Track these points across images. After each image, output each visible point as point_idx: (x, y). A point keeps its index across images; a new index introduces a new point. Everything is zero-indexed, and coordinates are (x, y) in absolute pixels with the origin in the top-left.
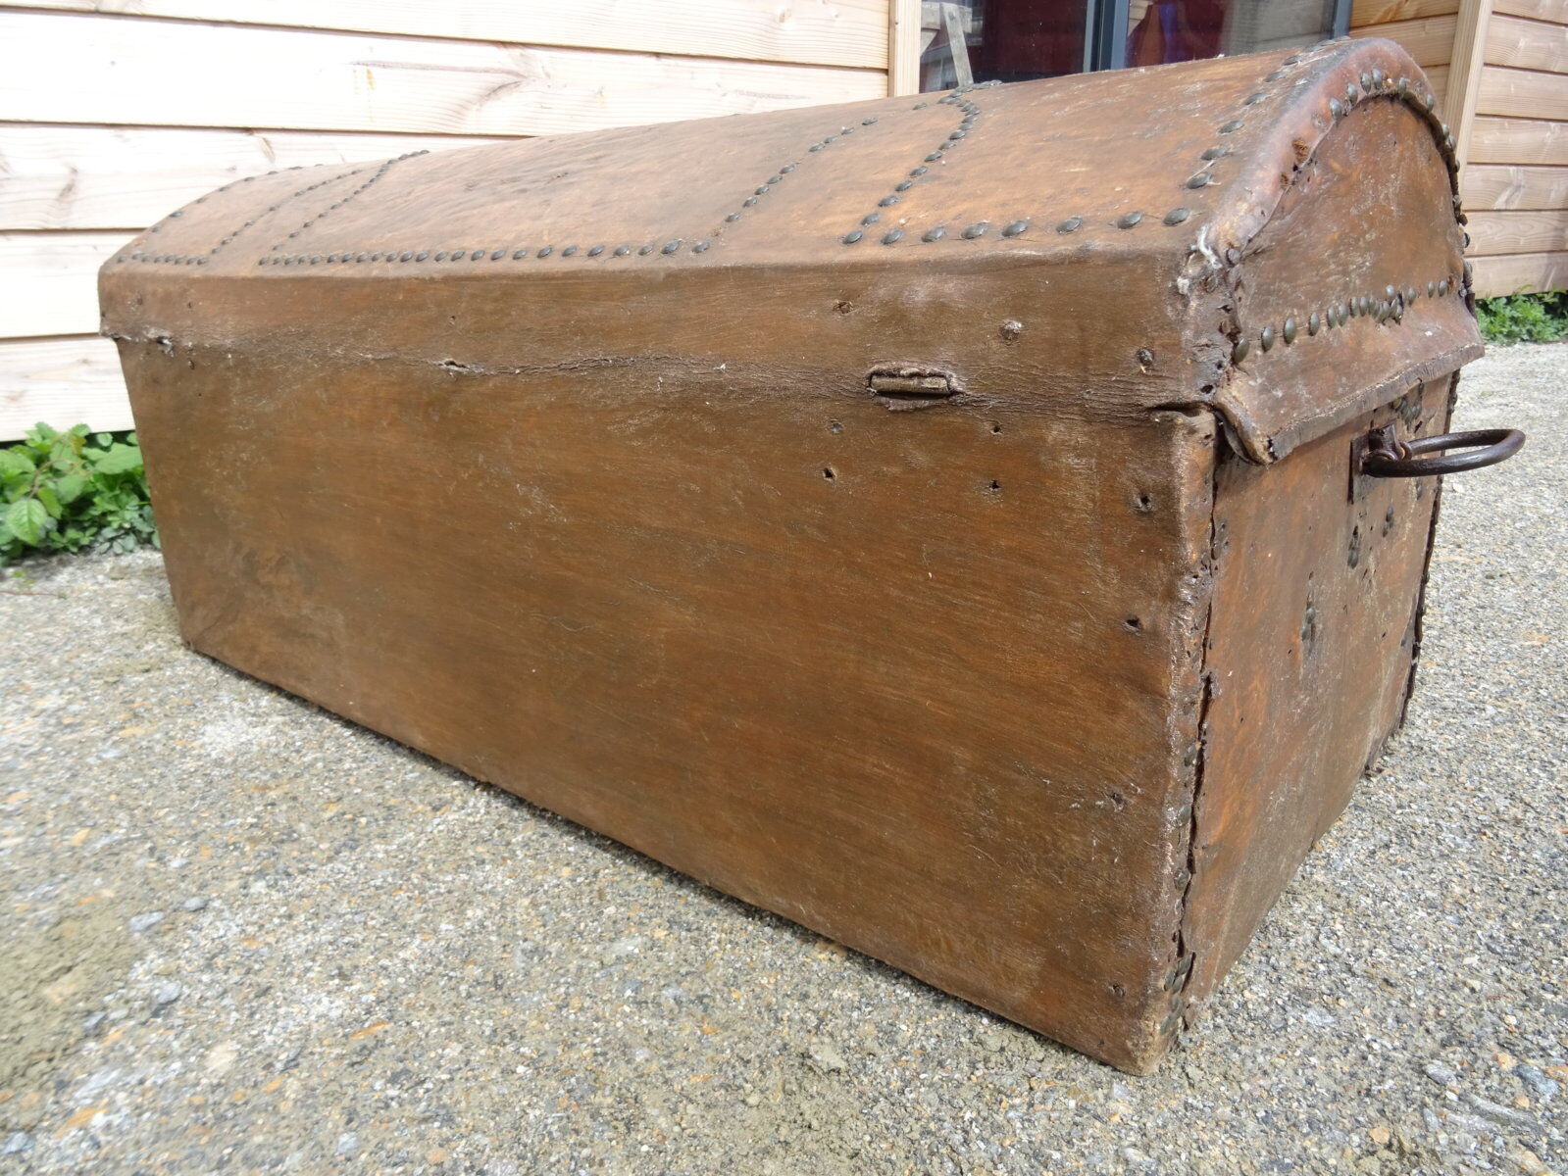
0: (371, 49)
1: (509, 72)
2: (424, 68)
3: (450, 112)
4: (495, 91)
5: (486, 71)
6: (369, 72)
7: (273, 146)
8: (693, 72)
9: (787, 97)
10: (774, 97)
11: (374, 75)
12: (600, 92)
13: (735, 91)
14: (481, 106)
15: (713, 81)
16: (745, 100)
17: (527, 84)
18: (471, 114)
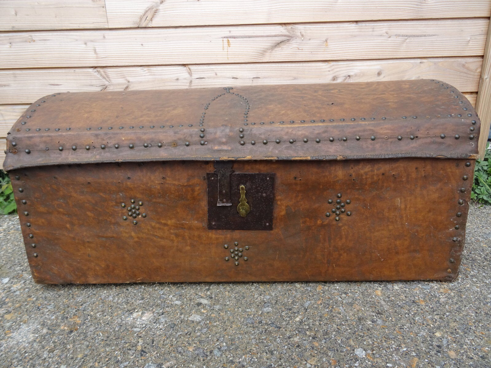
0: (230, 32)
1: (285, 36)
2: (250, 37)
3: (259, 54)
4: (278, 44)
5: (275, 36)
6: (228, 40)
7: (192, 70)
8: (373, 28)
9: (425, 36)
10: (418, 36)
11: (230, 42)
12: (326, 41)
13: (396, 35)
14: (272, 50)
15: (384, 31)
16: (400, 39)
17: (293, 40)
18: (268, 54)
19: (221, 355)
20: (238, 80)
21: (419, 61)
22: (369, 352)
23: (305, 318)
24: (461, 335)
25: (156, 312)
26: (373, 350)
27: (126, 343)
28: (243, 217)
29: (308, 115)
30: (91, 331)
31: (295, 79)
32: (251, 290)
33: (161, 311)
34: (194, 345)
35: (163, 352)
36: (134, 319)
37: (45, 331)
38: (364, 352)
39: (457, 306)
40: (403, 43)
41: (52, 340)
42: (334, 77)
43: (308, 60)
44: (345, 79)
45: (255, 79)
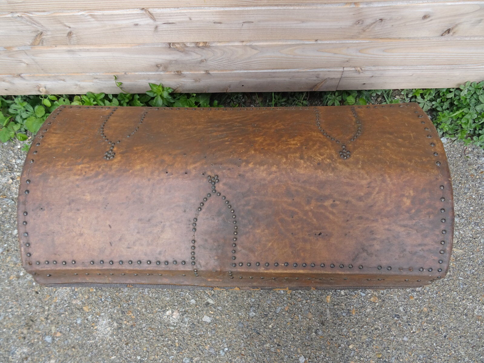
7: (154, 15)
19: (225, 355)
22: (307, 359)
23: (275, 326)
25: (180, 310)
27: (169, 340)
29: (292, 253)
30: (144, 327)
31: (303, 22)
33: (184, 310)
34: (208, 346)
35: (191, 349)
36: (168, 316)
37: (115, 324)
38: (304, 359)
41: (123, 334)
42: (358, 21)
44: (374, 23)
45: (246, 24)
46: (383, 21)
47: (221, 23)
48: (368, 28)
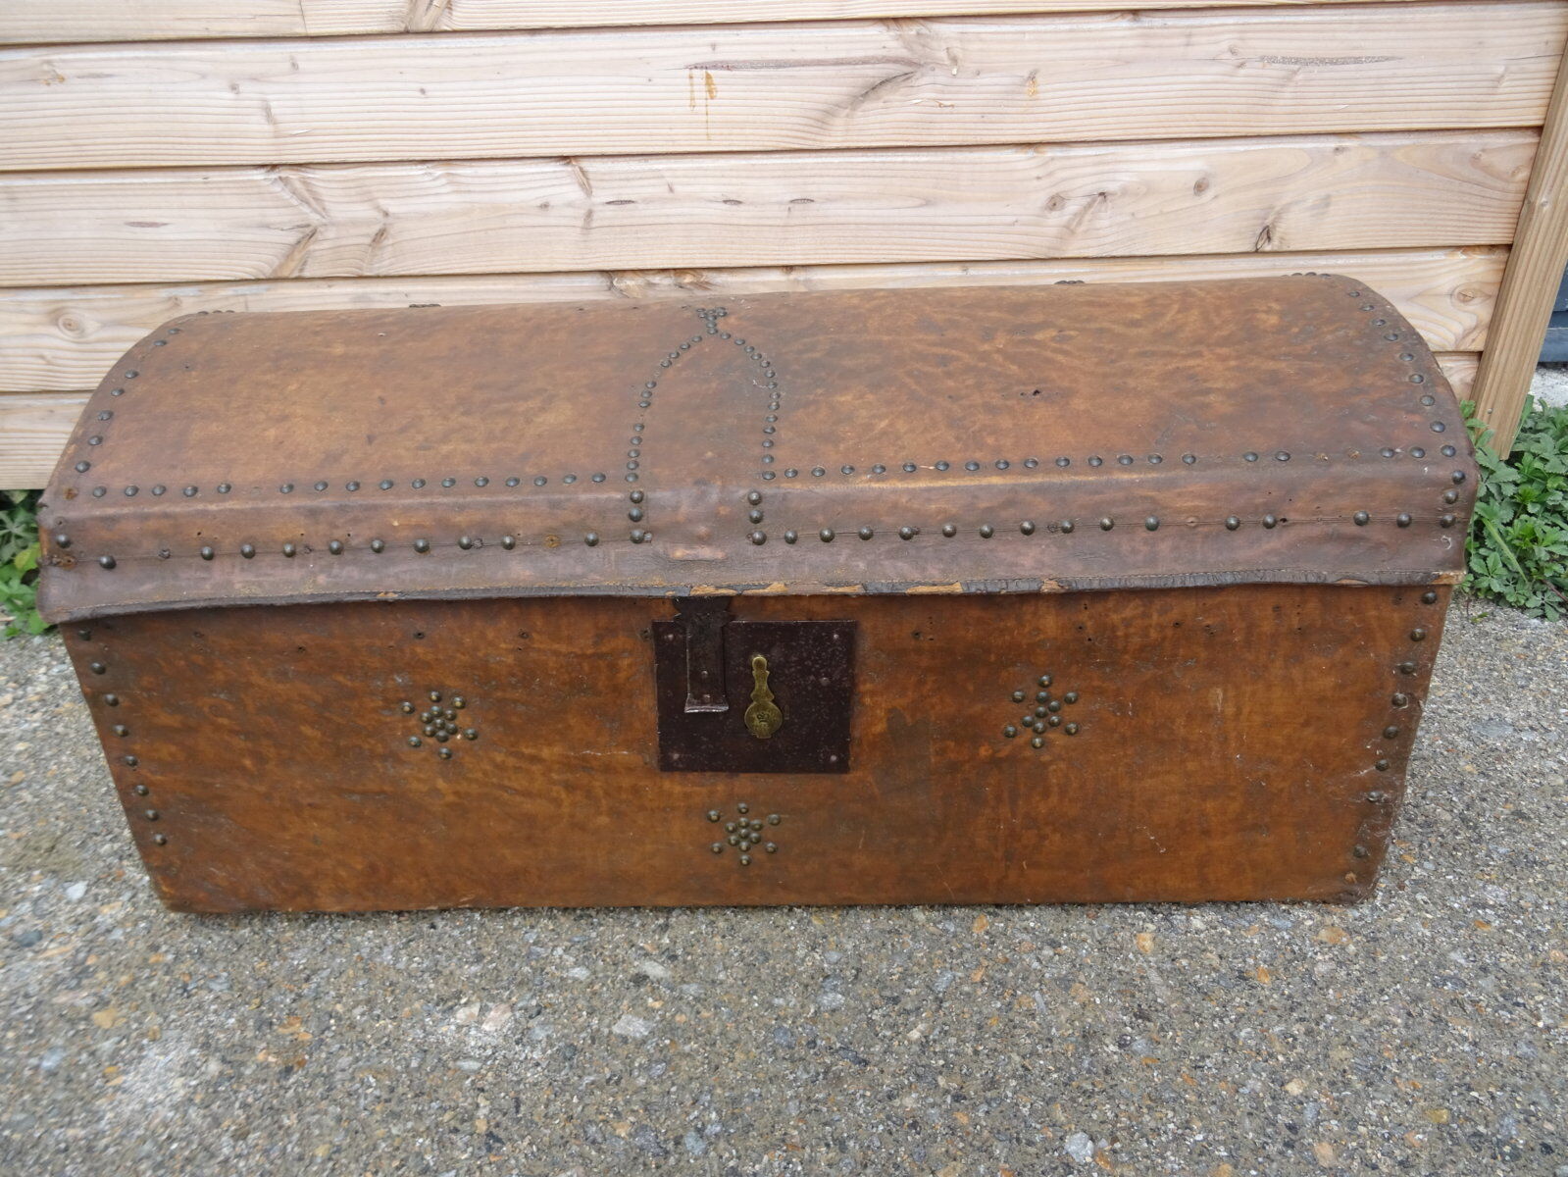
0: (714, 46)
1: (896, 61)
2: (779, 65)
3: (811, 122)
4: (873, 89)
5: (865, 61)
6: (708, 77)
7: (591, 176)
8: (1190, 35)
9: (1357, 60)
10: (1333, 62)
11: (715, 81)
12: (1032, 78)
13: (1262, 59)
14: (854, 109)
15: (1225, 46)
16: (1275, 71)
17: (923, 75)
18: (839, 122)
19: (706, 1152)
20: (742, 207)
21: (1332, 143)
22: (1104, 1143)
23: (936, 1032)
24: (1357, 1093)
25: (520, 1005)
26: (1115, 1140)
27: (443, 1110)
28: (762, 741)
29: (958, 439)
30: (343, 1070)
31: (928, 202)
32: (786, 932)
33: (534, 1003)
34: (632, 1119)
35: (546, 1139)
36: (459, 1027)
37: (214, 1067)
38: (1090, 1144)
39: (1360, 991)
40: (1283, 86)
41: (237, 1099)
42: (1053, 198)
43: (971, 140)
44: (1090, 205)
45: (797, 206)
46: (1109, 198)
47: (740, 202)
48: (1079, 223)
